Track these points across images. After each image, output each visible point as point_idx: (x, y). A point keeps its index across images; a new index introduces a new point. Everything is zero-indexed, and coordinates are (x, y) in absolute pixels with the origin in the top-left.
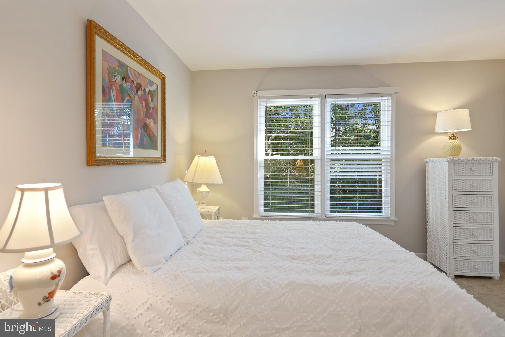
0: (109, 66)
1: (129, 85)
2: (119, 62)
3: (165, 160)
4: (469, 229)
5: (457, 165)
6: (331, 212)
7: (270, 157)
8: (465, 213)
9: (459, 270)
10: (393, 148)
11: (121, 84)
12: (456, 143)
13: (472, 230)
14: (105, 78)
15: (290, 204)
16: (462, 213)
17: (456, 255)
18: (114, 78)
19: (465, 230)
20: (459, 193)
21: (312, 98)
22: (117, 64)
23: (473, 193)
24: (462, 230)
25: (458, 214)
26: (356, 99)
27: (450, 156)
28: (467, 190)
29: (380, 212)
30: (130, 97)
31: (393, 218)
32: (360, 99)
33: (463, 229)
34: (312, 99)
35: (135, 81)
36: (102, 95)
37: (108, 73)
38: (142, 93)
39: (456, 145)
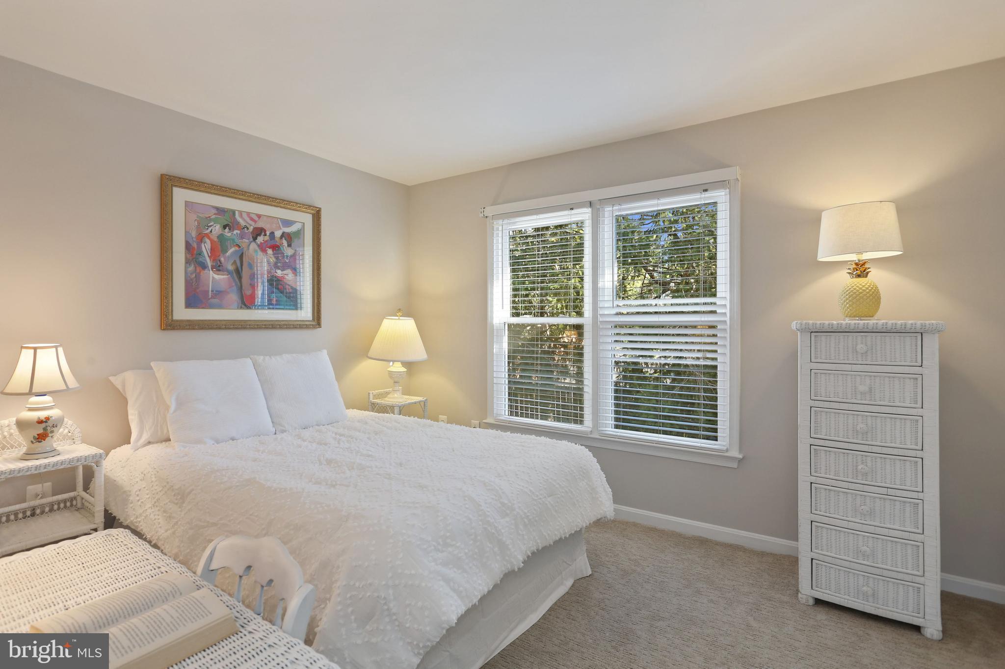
0: (198, 217)
1: (237, 233)
2: (217, 209)
3: (319, 324)
4: (852, 494)
5: (823, 338)
6: (617, 427)
7: (516, 320)
8: (842, 455)
9: (824, 586)
10: (736, 301)
11: (222, 234)
12: (858, 286)
13: (859, 497)
14: (190, 232)
15: (542, 405)
16: (833, 455)
17: (817, 551)
18: (207, 229)
19: (841, 494)
20: (827, 405)
21: (572, 209)
22: (214, 211)
23: (861, 408)
24: (832, 493)
25: (823, 454)
26: (655, 202)
27: (850, 317)
28: (844, 400)
29: (715, 439)
30: (240, 247)
31: (735, 453)
32: (663, 201)
33: (835, 491)
34: (572, 211)
35: (251, 225)
36: (185, 251)
37: (197, 224)
38: (267, 238)
39: (858, 291)
